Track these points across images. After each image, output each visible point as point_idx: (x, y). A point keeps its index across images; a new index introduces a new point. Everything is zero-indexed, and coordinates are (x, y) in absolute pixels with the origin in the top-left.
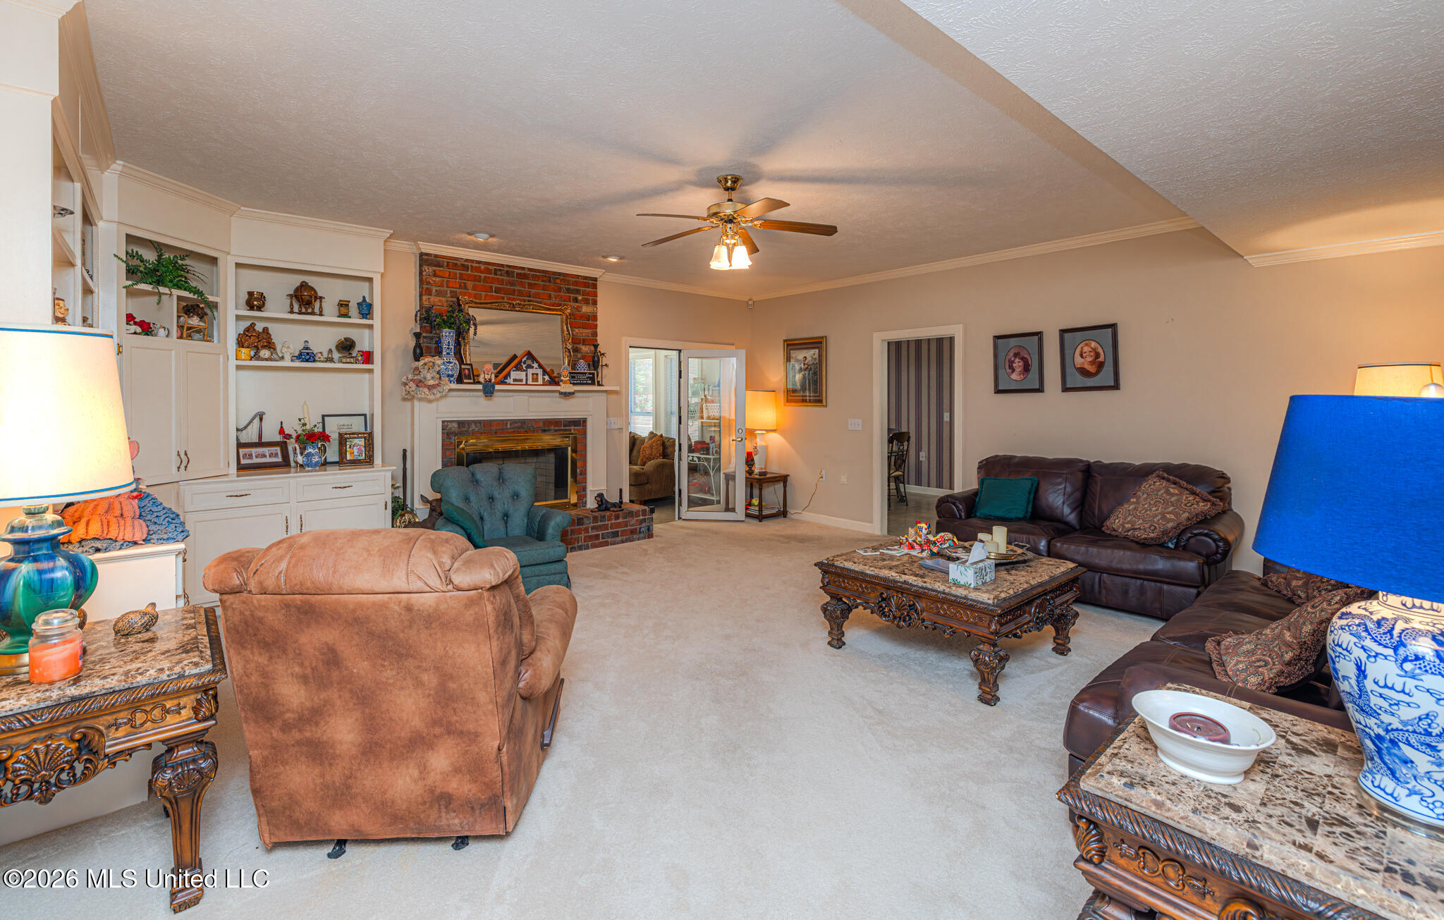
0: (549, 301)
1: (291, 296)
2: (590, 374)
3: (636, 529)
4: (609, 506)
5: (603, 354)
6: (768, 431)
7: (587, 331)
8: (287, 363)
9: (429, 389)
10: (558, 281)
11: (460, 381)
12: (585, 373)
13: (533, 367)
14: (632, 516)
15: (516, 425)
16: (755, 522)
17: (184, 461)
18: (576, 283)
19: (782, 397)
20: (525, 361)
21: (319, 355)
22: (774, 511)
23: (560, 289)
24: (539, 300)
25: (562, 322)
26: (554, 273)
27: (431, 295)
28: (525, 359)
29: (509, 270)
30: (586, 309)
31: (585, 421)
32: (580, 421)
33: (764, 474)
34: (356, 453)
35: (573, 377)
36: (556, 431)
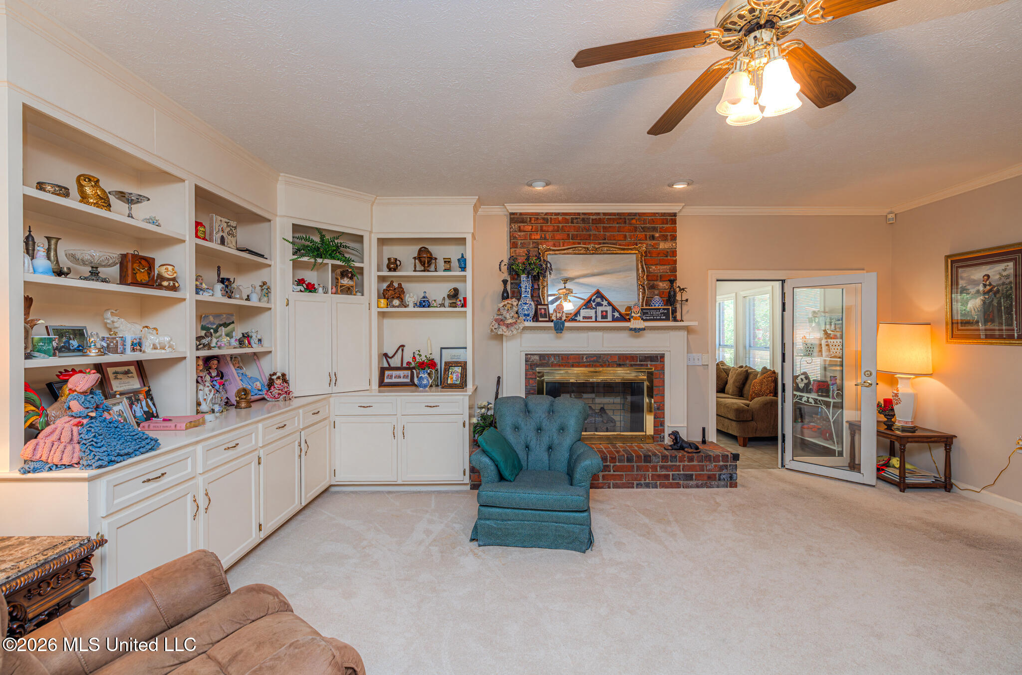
0: (624, 242)
1: (415, 258)
2: (664, 309)
3: (715, 475)
4: (685, 445)
5: (683, 289)
6: (918, 375)
7: (665, 267)
8: (411, 309)
9: (507, 327)
10: (634, 221)
11: (536, 318)
12: (659, 309)
13: (602, 305)
14: (710, 461)
15: (592, 359)
16: (895, 490)
17: (333, 379)
18: (652, 221)
19: (942, 332)
20: (594, 299)
21: (433, 302)
22: (928, 481)
23: (635, 229)
24: (614, 241)
25: (637, 261)
26: (630, 214)
27: (517, 247)
28: (594, 297)
29: (584, 218)
30: (663, 246)
31: (662, 357)
32: (657, 357)
33: (913, 429)
34: (454, 379)
35: (644, 314)
36: (631, 365)
